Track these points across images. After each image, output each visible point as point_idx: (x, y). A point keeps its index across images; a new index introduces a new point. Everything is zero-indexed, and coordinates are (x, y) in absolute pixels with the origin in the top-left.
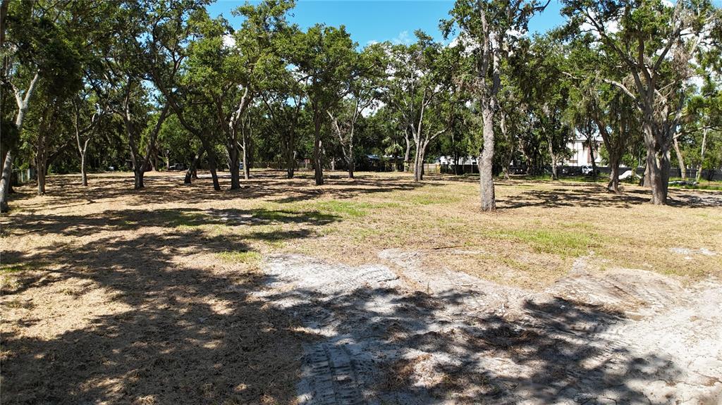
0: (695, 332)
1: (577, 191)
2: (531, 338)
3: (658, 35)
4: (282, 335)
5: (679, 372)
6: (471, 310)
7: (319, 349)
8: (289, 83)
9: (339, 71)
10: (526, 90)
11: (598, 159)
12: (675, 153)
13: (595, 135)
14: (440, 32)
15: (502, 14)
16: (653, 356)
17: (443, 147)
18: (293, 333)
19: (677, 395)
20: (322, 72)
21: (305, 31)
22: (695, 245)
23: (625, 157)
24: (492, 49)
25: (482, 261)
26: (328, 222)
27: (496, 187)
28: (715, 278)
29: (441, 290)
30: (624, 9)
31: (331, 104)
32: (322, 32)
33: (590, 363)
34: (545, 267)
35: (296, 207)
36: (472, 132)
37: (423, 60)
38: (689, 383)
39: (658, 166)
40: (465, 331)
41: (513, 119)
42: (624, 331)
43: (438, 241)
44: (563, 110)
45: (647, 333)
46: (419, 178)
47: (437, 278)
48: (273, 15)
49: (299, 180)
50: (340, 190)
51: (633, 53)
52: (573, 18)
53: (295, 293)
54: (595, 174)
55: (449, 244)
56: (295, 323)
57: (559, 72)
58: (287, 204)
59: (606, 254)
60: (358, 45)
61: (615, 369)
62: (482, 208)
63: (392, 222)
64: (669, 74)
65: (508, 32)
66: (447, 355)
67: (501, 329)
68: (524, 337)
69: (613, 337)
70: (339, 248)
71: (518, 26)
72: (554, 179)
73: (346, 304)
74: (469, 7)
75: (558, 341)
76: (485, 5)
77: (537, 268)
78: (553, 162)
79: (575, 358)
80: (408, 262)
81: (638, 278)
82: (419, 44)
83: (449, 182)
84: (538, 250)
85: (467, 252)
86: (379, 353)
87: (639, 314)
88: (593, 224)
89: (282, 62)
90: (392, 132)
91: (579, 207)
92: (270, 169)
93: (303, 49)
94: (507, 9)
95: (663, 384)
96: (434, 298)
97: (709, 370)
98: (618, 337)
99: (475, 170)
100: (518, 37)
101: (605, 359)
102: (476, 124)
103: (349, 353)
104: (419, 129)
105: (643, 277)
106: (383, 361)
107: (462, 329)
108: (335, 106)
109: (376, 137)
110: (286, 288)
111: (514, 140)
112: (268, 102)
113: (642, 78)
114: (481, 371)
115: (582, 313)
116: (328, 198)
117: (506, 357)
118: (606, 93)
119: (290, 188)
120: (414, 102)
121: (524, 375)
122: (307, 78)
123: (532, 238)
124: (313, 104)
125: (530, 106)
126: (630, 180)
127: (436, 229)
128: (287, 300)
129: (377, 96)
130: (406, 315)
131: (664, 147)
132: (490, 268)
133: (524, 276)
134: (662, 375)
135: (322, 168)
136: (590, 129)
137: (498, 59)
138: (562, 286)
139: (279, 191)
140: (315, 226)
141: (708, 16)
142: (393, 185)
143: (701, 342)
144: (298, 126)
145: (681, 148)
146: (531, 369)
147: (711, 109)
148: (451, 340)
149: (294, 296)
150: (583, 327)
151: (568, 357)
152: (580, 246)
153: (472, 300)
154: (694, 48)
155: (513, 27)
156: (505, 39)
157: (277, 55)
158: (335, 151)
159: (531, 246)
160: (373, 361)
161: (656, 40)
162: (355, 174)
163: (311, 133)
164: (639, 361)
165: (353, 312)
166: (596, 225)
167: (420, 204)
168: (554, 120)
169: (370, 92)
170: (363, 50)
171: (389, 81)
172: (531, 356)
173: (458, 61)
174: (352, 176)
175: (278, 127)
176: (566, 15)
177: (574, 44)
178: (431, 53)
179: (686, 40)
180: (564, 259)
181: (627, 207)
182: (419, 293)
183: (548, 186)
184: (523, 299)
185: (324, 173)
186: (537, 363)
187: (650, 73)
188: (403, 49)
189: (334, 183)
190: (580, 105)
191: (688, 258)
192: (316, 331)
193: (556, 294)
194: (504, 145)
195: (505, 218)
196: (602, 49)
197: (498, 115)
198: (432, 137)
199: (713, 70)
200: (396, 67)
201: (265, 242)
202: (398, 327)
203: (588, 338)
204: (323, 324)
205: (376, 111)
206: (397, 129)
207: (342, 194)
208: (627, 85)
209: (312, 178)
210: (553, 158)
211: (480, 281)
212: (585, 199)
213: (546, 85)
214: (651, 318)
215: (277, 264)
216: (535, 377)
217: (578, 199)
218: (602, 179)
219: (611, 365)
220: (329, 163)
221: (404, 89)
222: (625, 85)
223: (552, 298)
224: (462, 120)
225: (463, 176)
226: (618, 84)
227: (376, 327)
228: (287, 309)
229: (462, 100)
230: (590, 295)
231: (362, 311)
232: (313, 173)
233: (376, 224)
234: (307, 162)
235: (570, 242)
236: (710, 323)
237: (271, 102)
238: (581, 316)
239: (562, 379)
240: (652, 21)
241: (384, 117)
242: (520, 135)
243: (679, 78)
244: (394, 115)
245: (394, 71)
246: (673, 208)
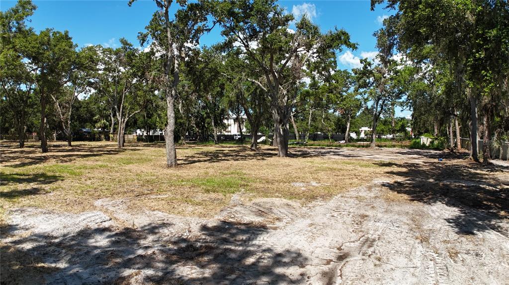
0: (313, 233)
1: (231, 151)
2: (208, 250)
3: (283, 51)
4: (28, 270)
5: (306, 259)
6: (165, 236)
7: (57, 278)
8: (23, 73)
9: (62, 65)
10: (197, 84)
11: (244, 130)
12: (292, 125)
13: (242, 114)
14: (138, 41)
15: (182, 32)
16: (288, 251)
17: (139, 122)
18: (36, 268)
19: (307, 273)
20: (48, 65)
21: (38, 33)
22: (307, 180)
23: (261, 128)
24: (174, 55)
25: (170, 202)
26: (54, 181)
27: (177, 150)
28: (322, 199)
29: (143, 225)
30: (262, 33)
31: (54, 89)
32: (51, 34)
33: (249, 261)
34: (213, 202)
35: (27, 171)
36: (160, 112)
37: (125, 60)
38: (314, 264)
39: (282, 133)
40: (162, 252)
41: (188, 104)
42: (267, 238)
43: (138, 190)
44: (221, 98)
45: (282, 237)
46: (121, 145)
47: (139, 217)
48: (16, 20)
49: (29, 149)
50: (62, 156)
51: (266, 62)
52: (229, 38)
53: (33, 238)
54: (242, 140)
55: (146, 192)
56: (36, 260)
57: (218, 73)
58: (20, 168)
59: (252, 190)
60: (77, 46)
61: (265, 262)
62: (168, 165)
63: (103, 179)
64: (289, 76)
65: (185, 44)
66: (152, 269)
67: (188, 247)
68: (204, 250)
69: (261, 242)
70: (63, 201)
71: (192, 40)
72: (216, 144)
73: (73, 242)
74: (160, 25)
75: (226, 249)
76: (171, 24)
77: (208, 203)
78: (215, 133)
79: (238, 259)
80: (117, 208)
81: (273, 203)
82: (122, 48)
83: (144, 148)
84: (208, 191)
85: (159, 196)
86: (103, 275)
87: (275, 226)
88: (243, 171)
89: (19, 56)
90: (100, 111)
91: (233, 161)
92: (5, 140)
93: (35, 47)
94: (186, 28)
95: (297, 268)
96: (138, 231)
97: (325, 255)
98: (264, 242)
99: (162, 138)
100: (192, 48)
101: (258, 257)
102: (162, 107)
103: (80, 278)
104: (121, 110)
105: (276, 202)
106: (107, 280)
107: (160, 250)
108: (58, 91)
109: (88, 115)
110: (25, 234)
111: (188, 118)
112: (6, 87)
113: (271, 78)
114: (177, 277)
115: (239, 230)
116: (53, 162)
117: (193, 265)
118: (249, 87)
119: (22, 155)
120: (117, 90)
121: (206, 275)
122: (37, 69)
123: (203, 184)
124: (40, 89)
125: (199, 95)
126: (264, 142)
127: (136, 182)
128: (28, 243)
129: (90, 84)
130: (119, 245)
131: (285, 121)
132: (176, 206)
133: (200, 209)
134: (296, 262)
135: (46, 139)
136: (239, 110)
137: (178, 63)
138: (225, 213)
139: (13, 158)
140: (43, 185)
141: (316, 39)
142: (102, 151)
143: (318, 239)
144: (28, 106)
145: (296, 122)
146: (211, 271)
147: (315, 97)
148: (154, 259)
149: (32, 240)
150: (241, 238)
151: (234, 259)
152: (235, 186)
153: (165, 229)
154: (305, 60)
155: (189, 41)
156: (183, 49)
157: (16, 51)
158: (57, 126)
159: (203, 188)
160: (99, 281)
161: (282, 54)
162: (73, 143)
163: (38, 112)
164: (279, 255)
165: (79, 248)
166: (244, 172)
167: (123, 165)
168: (215, 105)
169: (84, 82)
170: (81, 50)
171: (99, 74)
172: (209, 262)
173: (150, 62)
174: (70, 145)
175: (12, 107)
176: (224, 36)
177: (229, 55)
178: (131, 55)
179: (300, 55)
180: (225, 196)
181: (263, 159)
182: (127, 229)
183: (212, 148)
184: (200, 224)
185: (48, 143)
186: (214, 266)
187: (276, 75)
188: (110, 51)
189: (56, 150)
190: (232, 95)
191: (303, 188)
192: (53, 265)
193: (222, 219)
194: (182, 121)
195: (184, 171)
196: (247, 59)
197: (177, 101)
198: (131, 116)
199: (317, 73)
200: (105, 64)
201: (6, 199)
202: (114, 254)
203: (246, 245)
204: (58, 259)
205: (89, 96)
206: (105, 109)
207: (63, 159)
208: (261, 82)
209: (39, 147)
210: (215, 129)
211: (170, 216)
212: (237, 156)
213: (210, 81)
214: (283, 227)
215: (17, 216)
216: (214, 275)
217: (232, 156)
218: (247, 143)
219: (262, 260)
220: (52, 135)
221: (110, 80)
222: (261, 83)
223: (219, 222)
224: (152, 104)
225: (154, 143)
226: (256, 82)
227: (98, 257)
228: (29, 250)
229: (152, 90)
230: (244, 217)
231: (86, 246)
232: (39, 143)
233: (91, 181)
234: (34, 134)
235: (228, 184)
236: (322, 227)
237: (8, 87)
238: (239, 231)
239: (232, 274)
240: (279, 42)
241: (94, 100)
242: (192, 115)
243: (295, 78)
244: (102, 99)
245: (103, 67)
246: (292, 159)
